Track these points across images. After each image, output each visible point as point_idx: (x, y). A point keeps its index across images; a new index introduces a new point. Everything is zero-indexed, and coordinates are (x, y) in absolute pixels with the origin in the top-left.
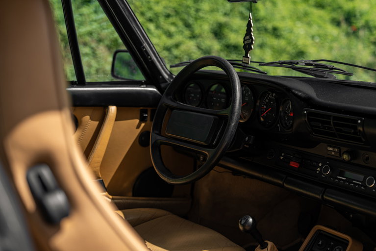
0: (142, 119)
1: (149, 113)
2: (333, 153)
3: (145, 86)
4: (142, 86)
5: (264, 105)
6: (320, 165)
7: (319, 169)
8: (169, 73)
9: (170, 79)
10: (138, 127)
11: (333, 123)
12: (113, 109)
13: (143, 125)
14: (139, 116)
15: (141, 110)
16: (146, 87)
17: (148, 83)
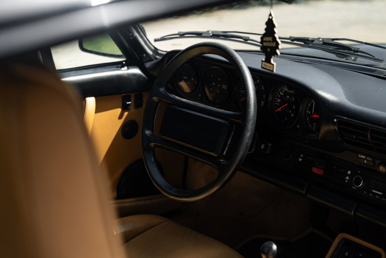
0: (125, 108)
1: (133, 99)
2: (365, 161)
3: (126, 68)
4: (123, 69)
5: (278, 98)
6: (349, 172)
7: (347, 178)
8: (153, 48)
9: (155, 55)
10: (120, 117)
11: (371, 136)
12: (91, 102)
13: (126, 114)
14: (121, 104)
15: (123, 96)
16: (128, 69)
17: (129, 64)
